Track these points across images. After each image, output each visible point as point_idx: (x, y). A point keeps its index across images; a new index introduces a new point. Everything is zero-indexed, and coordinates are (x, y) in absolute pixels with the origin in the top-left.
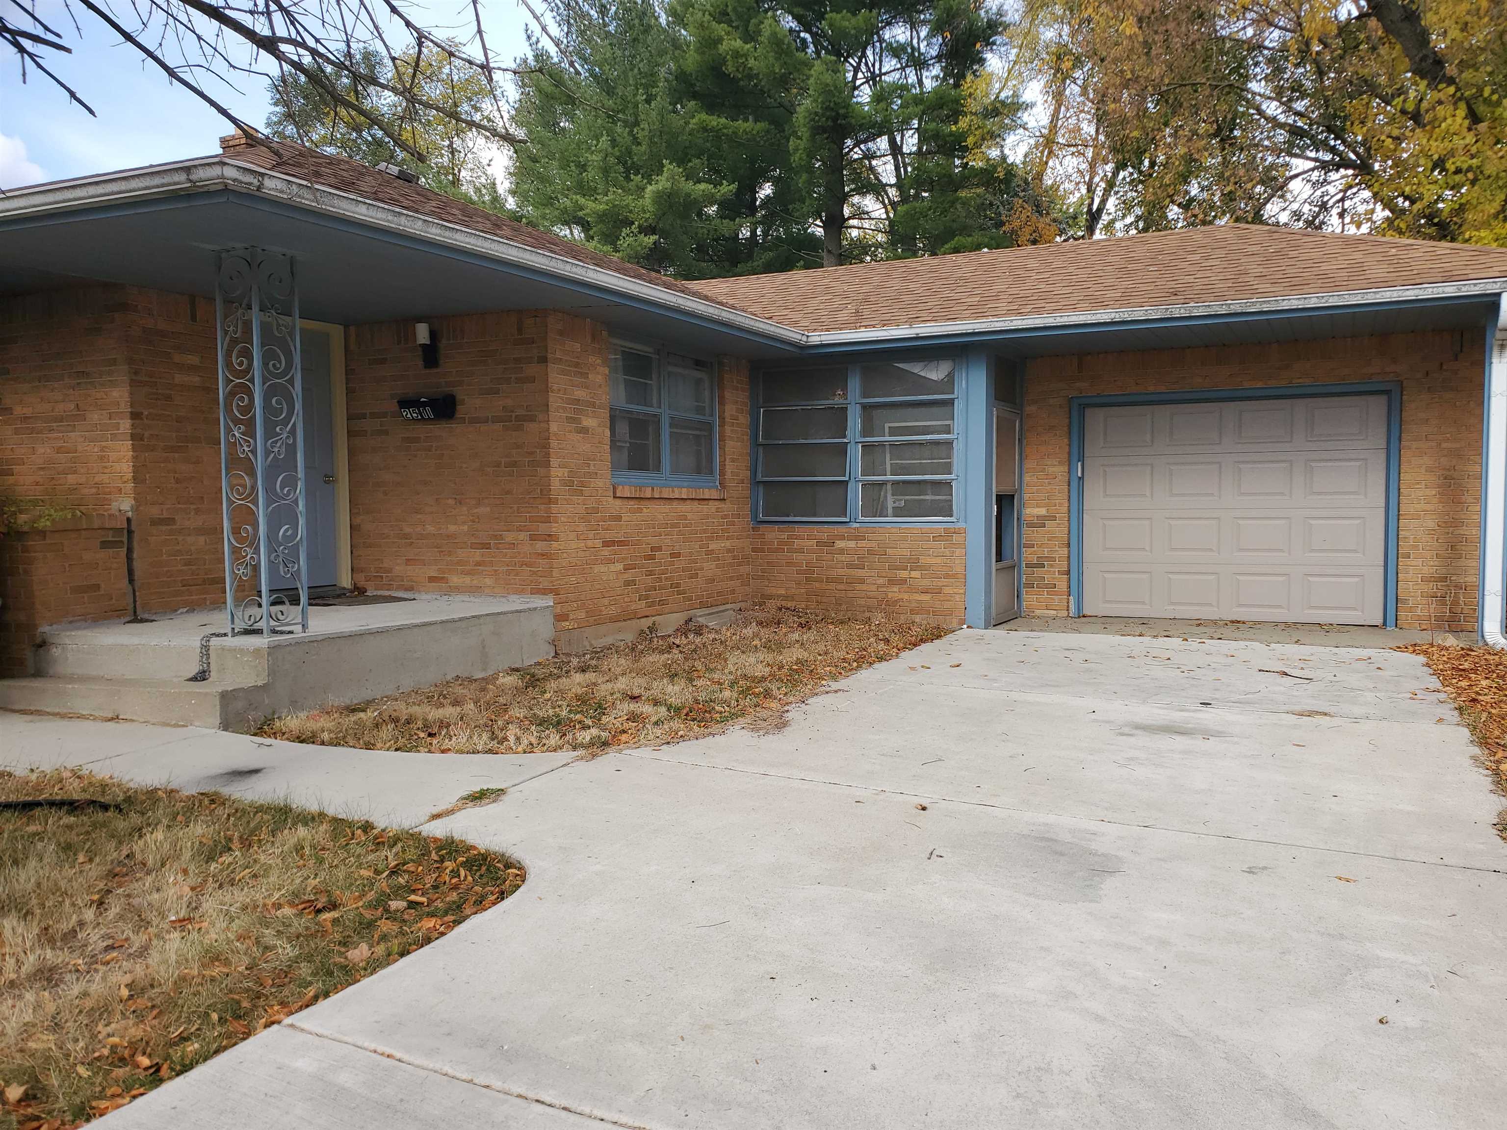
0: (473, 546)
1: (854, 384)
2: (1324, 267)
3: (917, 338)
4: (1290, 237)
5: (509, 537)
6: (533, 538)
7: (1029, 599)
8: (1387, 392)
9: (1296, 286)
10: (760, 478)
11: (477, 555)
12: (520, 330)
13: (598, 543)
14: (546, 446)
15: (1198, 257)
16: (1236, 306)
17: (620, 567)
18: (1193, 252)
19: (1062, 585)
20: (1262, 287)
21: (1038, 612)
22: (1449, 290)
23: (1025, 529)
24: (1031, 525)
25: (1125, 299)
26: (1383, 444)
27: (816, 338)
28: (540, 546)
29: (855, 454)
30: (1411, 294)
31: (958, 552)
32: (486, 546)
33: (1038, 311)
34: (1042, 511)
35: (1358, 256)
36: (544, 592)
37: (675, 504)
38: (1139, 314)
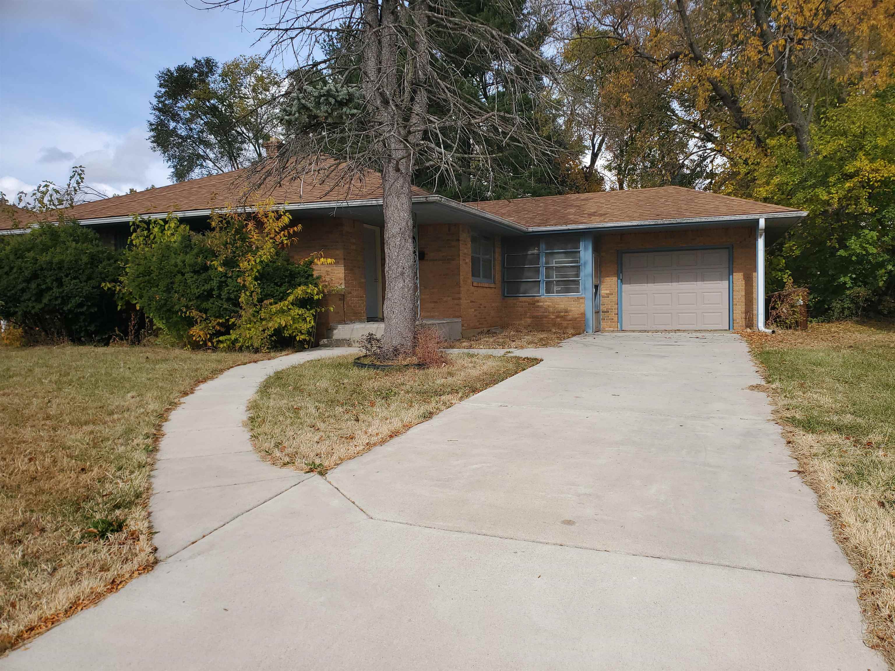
0: (431, 302)
1: (543, 246)
2: (707, 207)
3: (569, 230)
4: (695, 193)
5: (445, 299)
6: (453, 299)
7: (603, 324)
8: (728, 248)
9: (698, 214)
10: (505, 280)
11: (432, 305)
12: (449, 230)
13: (469, 301)
14: (459, 269)
15: (663, 200)
16: (679, 221)
17: (473, 310)
18: (661, 198)
19: (616, 319)
20: (688, 214)
21: (607, 329)
22: (744, 217)
23: (601, 298)
24: (603, 297)
25: (641, 217)
26: (727, 266)
27: (530, 229)
28: (456, 302)
29: (543, 271)
30: (733, 218)
31: (582, 305)
32: (436, 302)
33: (612, 221)
34: (608, 292)
35: (717, 203)
36: (458, 317)
37: (485, 289)
38: (647, 223)
